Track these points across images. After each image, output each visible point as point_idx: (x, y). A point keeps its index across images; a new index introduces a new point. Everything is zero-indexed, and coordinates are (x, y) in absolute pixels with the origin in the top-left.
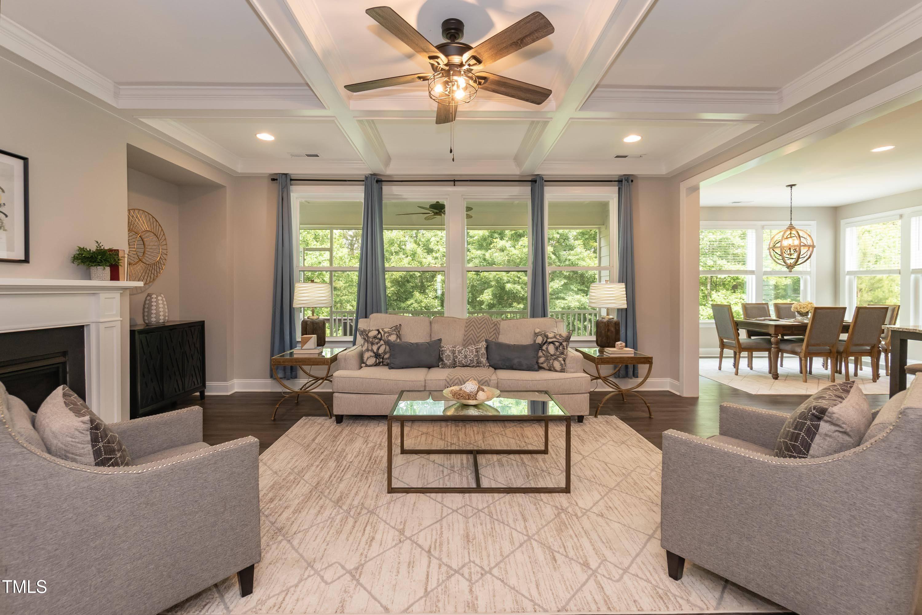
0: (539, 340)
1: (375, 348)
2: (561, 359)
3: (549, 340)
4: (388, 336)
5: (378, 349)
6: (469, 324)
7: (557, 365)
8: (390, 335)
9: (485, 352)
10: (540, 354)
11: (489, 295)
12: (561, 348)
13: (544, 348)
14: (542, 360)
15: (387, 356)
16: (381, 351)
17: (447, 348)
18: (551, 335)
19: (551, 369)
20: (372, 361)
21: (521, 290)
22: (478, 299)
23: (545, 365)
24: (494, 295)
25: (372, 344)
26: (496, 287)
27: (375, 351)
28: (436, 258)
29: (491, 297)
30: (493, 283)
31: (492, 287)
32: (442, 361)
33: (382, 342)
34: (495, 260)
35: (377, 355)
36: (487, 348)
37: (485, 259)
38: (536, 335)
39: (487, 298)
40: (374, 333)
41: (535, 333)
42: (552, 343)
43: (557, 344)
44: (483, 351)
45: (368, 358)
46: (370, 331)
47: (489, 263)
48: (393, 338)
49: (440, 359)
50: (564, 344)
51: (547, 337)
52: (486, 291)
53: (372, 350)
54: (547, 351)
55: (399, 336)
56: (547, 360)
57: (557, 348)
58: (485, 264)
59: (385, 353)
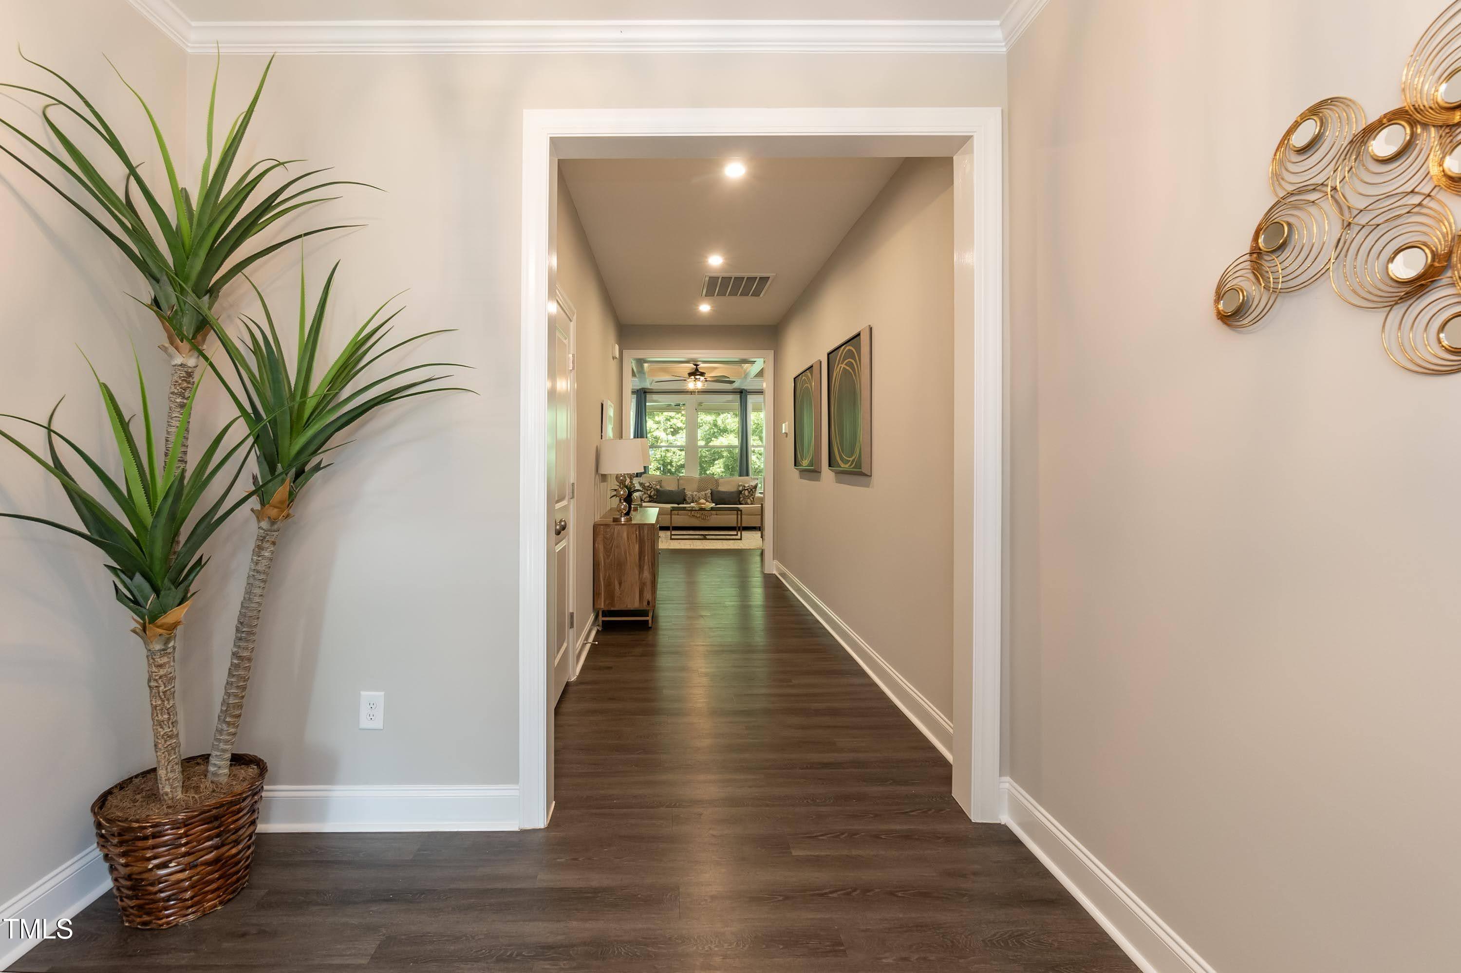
0: (741, 488)
1: (649, 492)
2: (751, 498)
3: (746, 488)
4: (655, 486)
5: (651, 493)
6: (701, 480)
7: (749, 501)
8: (656, 485)
9: (710, 495)
10: (741, 496)
11: (720, 468)
12: (751, 492)
13: (743, 492)
14: (741, 499)
15: (655, 497)
16: (652, 494)
17: (688, 493)
18: (746, 485)
19: (746, 504)
20: (648, 499)
21: (757, 461)
22: (708, 472)
23: (743, 502)
24: (726, 467)
25: (647, 490)
26: (728, 458)
27: (649, 494)
28: (658, 423)
29: (723, 470)
30: (725, 454)
31: (723, 457)
32: (686, 500)
33: (652, 489)
34: (728, 427)
35: (650, 496)
36: (711, 494)
37: (715, 425)
38: (739, 486)
39: (719, 470)
40: (648, 484)
41: (739, 485)
42: (747, 489)
43: (749, 490)
44: (709, 495)
45: (645, 498)
46: (645, 483)
47: (720, 429)
48: (658, 487)
49: (685, 500)
50: (753, 490)
51: (745, 487)
52: (716, 462)
53: (647, 494)
54: (744, 494)
55: (661, 487)
56: (744, 498)
57: (749, 492)
58: (716, 430)
59: (654, 495)
